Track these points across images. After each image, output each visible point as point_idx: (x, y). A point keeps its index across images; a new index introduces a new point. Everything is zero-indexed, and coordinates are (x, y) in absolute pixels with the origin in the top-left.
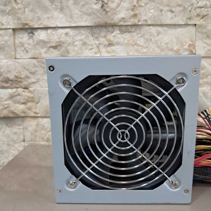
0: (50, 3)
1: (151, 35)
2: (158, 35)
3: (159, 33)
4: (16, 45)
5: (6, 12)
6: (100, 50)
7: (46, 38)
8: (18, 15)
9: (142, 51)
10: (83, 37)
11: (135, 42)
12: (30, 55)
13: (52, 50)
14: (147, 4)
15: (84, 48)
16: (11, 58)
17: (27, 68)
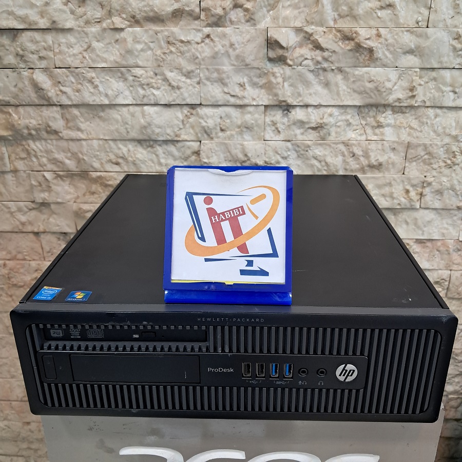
0: (314, 77)
1: (427, 118)
2: (436, 118)
3: (436, 116)
4: (266, 124)
5: (259, 85)
6: (367, 131)
7: (305, 117)
8: (274, 91)
9: (415, 135)
10: (349, 117)
11: (408, 125)
12: (282, 137)
13: (310, 131)
14: (427, 82)
15: (347, 129)
16: (259, 139)
17: (280, 153)
